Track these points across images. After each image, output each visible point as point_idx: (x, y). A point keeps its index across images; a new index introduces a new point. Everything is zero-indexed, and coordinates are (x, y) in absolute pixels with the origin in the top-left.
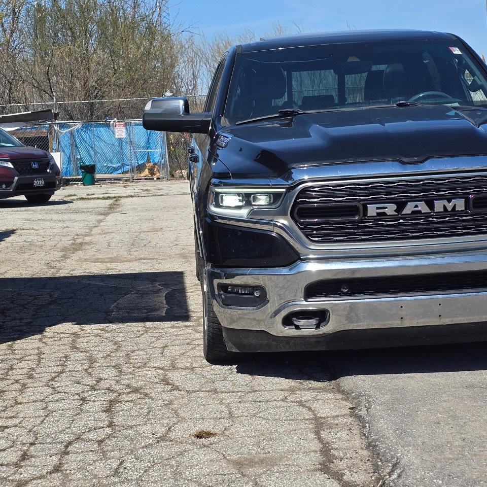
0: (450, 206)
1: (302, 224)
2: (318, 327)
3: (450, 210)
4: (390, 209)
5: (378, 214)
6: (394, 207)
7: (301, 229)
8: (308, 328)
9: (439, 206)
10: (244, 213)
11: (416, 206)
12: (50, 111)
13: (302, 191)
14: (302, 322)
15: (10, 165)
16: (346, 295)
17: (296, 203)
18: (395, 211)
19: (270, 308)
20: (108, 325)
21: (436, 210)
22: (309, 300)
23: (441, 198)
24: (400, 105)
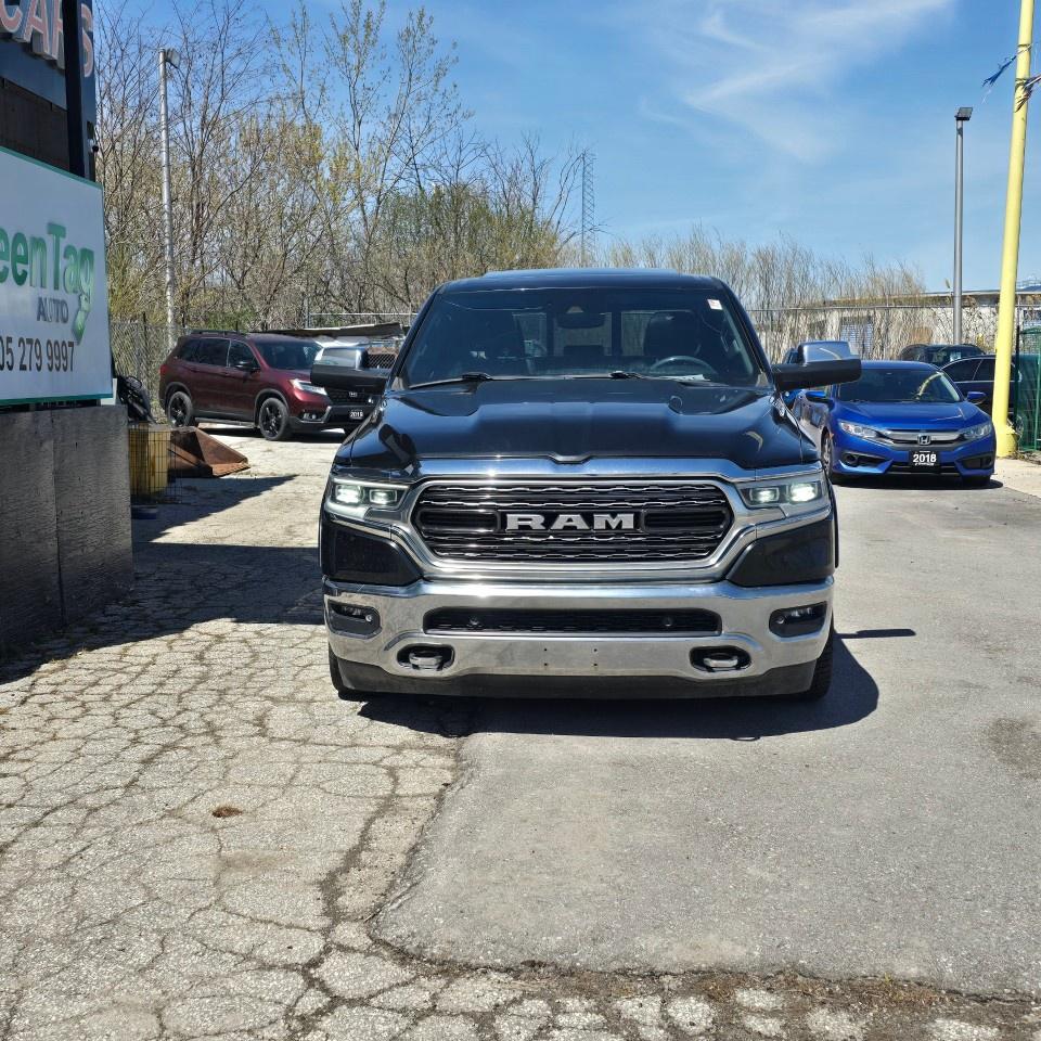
0: (614, 523)
1: (426, 533)
2: (440, 668)
3: (614, 527)
4: (537, 521)
5: (521, 527)
6: (541, 519)
7: (424, 539)
8: (427, 669)
9: (600, 522)
10: (360, 512)
11: (570, 520)
12: (397, 324)
13: (427, 490)
14: (419, 661)
15: (322, 391)
16: (476, 629)
17: (418, 505)
18: (543, 524)
19: (383, 637)
20: (269, 625)
21: (596, 527)
22: (429, 632)
23: (602, 511)
24: (617, 376)
